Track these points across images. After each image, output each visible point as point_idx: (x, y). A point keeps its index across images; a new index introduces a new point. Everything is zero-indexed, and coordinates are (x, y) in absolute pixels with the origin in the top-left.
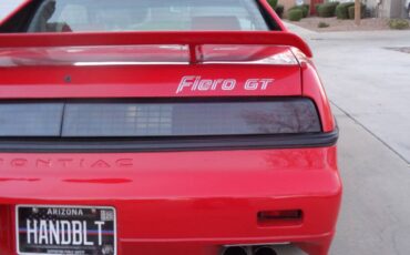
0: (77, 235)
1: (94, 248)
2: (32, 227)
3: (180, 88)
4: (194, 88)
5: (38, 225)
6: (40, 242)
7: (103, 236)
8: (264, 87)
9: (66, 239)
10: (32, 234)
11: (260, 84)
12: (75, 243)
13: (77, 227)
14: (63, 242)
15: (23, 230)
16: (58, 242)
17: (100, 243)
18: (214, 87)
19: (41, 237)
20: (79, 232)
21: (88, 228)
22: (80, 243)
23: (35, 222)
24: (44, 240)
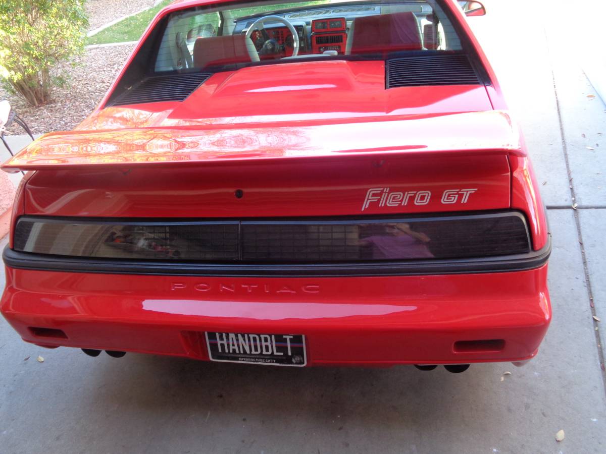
0: (267, 347)
1: (284, 358)
2: (221, 339)
3: (366, 205)
4: (382, 204)
5: (228, 338)
6: (231, 351)
7: (292, 348)
8: (465, 200)
9: (256, 350)
10: (222, 345)
11: (461, 196)
12: (264, 352)
13: (266, 340)
14: (253, 352)
15: (213, 341)
16: (248, 352)
17: (290, 354)
18: (405, 203)
19: (231, 348)
20: (269, 343)
21: (276, 341)
22: (270, 353)
23: (224, 335)
24: (234, 350)
